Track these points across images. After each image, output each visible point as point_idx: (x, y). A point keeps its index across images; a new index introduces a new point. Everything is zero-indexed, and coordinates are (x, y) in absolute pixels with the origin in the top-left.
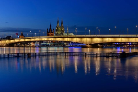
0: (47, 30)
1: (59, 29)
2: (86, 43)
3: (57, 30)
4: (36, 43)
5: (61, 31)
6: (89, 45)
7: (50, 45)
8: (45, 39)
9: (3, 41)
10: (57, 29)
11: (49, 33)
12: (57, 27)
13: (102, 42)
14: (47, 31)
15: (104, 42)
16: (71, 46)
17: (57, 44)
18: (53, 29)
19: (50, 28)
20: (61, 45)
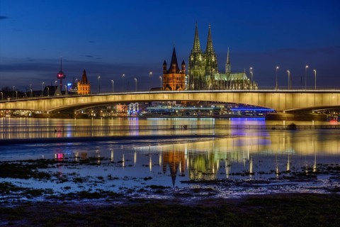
0: (165, 63)
1: (200, 59)
2: (279, 108)
3: (192, 65)
4: (130, 105)
5: (208, 65)
6: (287, 112)
7: (175, 112)
8: (166, 97)
9: (43, 101)
10: (195, 59)
11: (171, 75)
12: (195, 55)
13: (320, 105)
14: (165, 68)
15: (324, 105)
16: (239, 117)
17: (197, 111)
18: (183, 63)
19: (174, 60)
20: (208, 111)
